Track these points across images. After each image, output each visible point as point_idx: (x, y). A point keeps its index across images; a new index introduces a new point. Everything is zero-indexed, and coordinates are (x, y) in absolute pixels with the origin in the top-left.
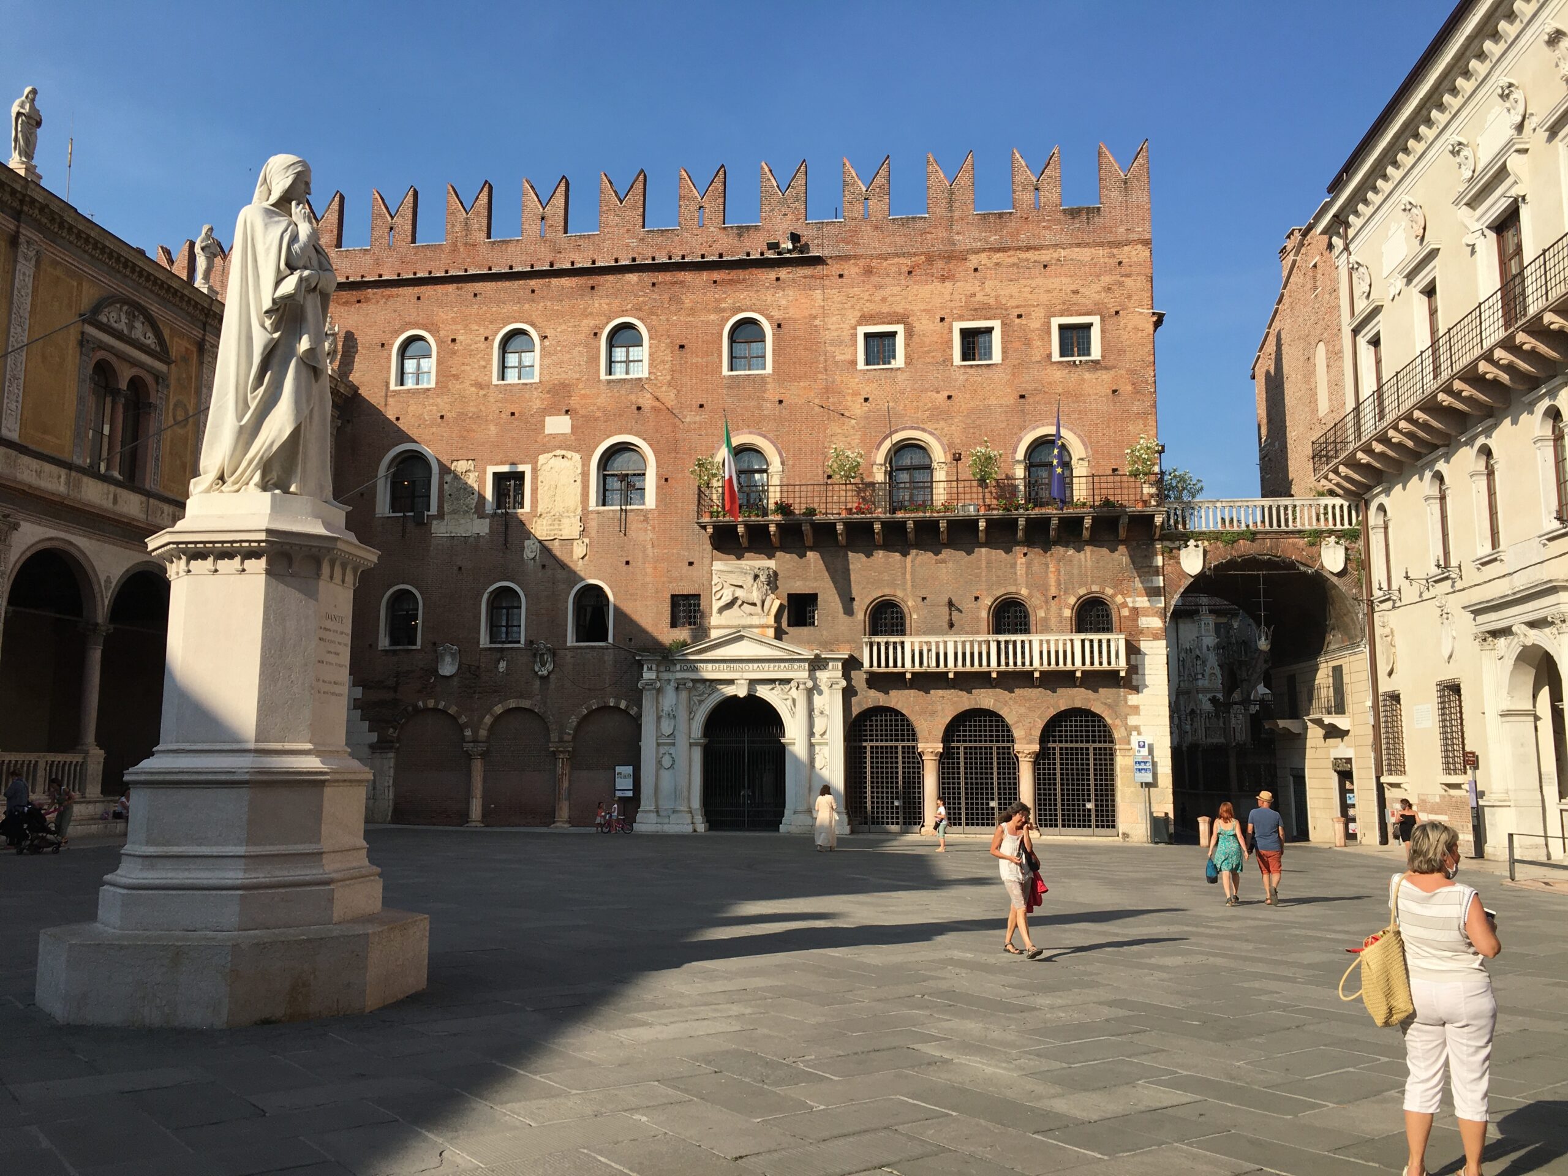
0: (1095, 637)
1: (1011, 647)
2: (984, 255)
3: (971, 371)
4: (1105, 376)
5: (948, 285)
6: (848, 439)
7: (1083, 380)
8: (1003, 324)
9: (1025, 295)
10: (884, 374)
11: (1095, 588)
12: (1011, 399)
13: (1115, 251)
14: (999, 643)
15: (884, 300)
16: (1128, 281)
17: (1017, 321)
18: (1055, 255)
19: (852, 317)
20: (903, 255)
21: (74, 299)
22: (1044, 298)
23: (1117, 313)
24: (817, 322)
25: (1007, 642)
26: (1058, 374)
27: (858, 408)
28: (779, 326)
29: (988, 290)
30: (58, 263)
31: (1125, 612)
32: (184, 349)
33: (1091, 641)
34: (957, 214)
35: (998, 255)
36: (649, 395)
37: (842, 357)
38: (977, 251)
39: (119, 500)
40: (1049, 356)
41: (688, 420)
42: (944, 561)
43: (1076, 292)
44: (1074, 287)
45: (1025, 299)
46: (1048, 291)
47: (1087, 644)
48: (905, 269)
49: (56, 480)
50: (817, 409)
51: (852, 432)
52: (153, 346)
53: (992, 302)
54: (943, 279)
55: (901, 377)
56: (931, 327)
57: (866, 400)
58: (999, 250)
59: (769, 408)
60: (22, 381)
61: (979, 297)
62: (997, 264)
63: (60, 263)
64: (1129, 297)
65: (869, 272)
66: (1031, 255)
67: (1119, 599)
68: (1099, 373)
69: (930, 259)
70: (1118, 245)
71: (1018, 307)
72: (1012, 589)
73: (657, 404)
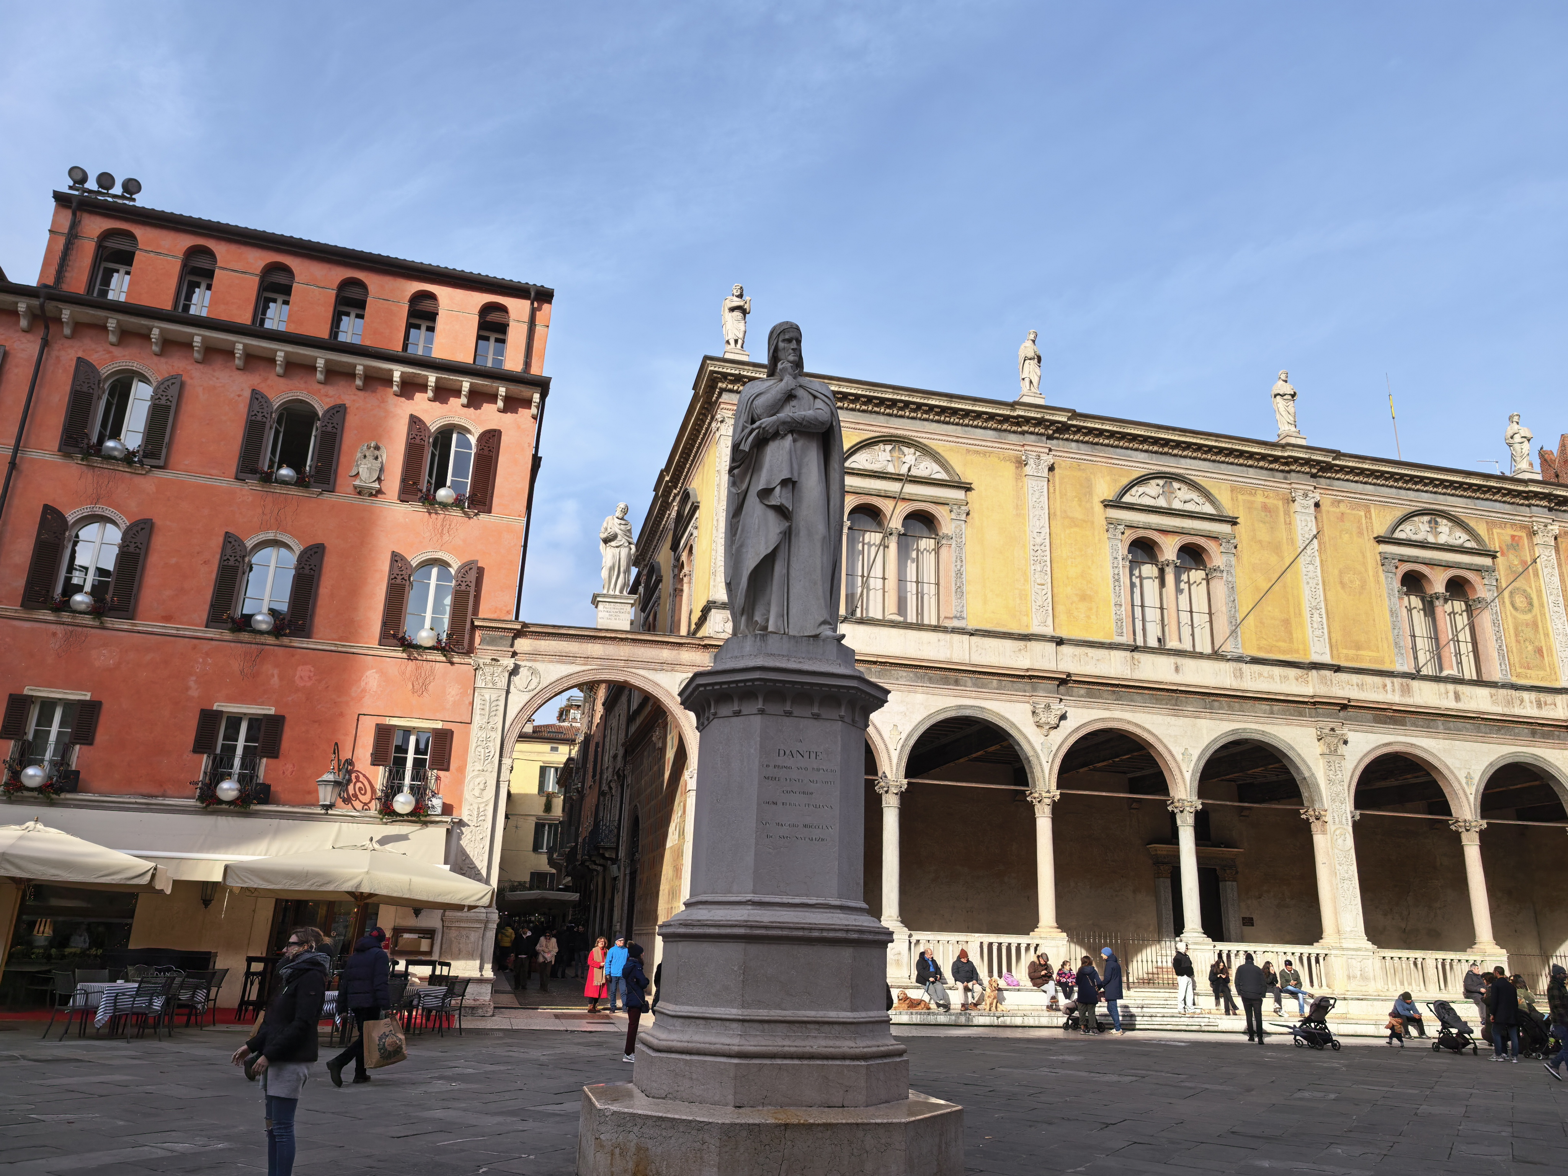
21: (1364, 526)
30: (1339, 502)
32: (1508, 539)
39: (1462, 696)
49: (1381, 690)
52: (1468, 545)
60: (1323, 611)
63: (1342, 501)
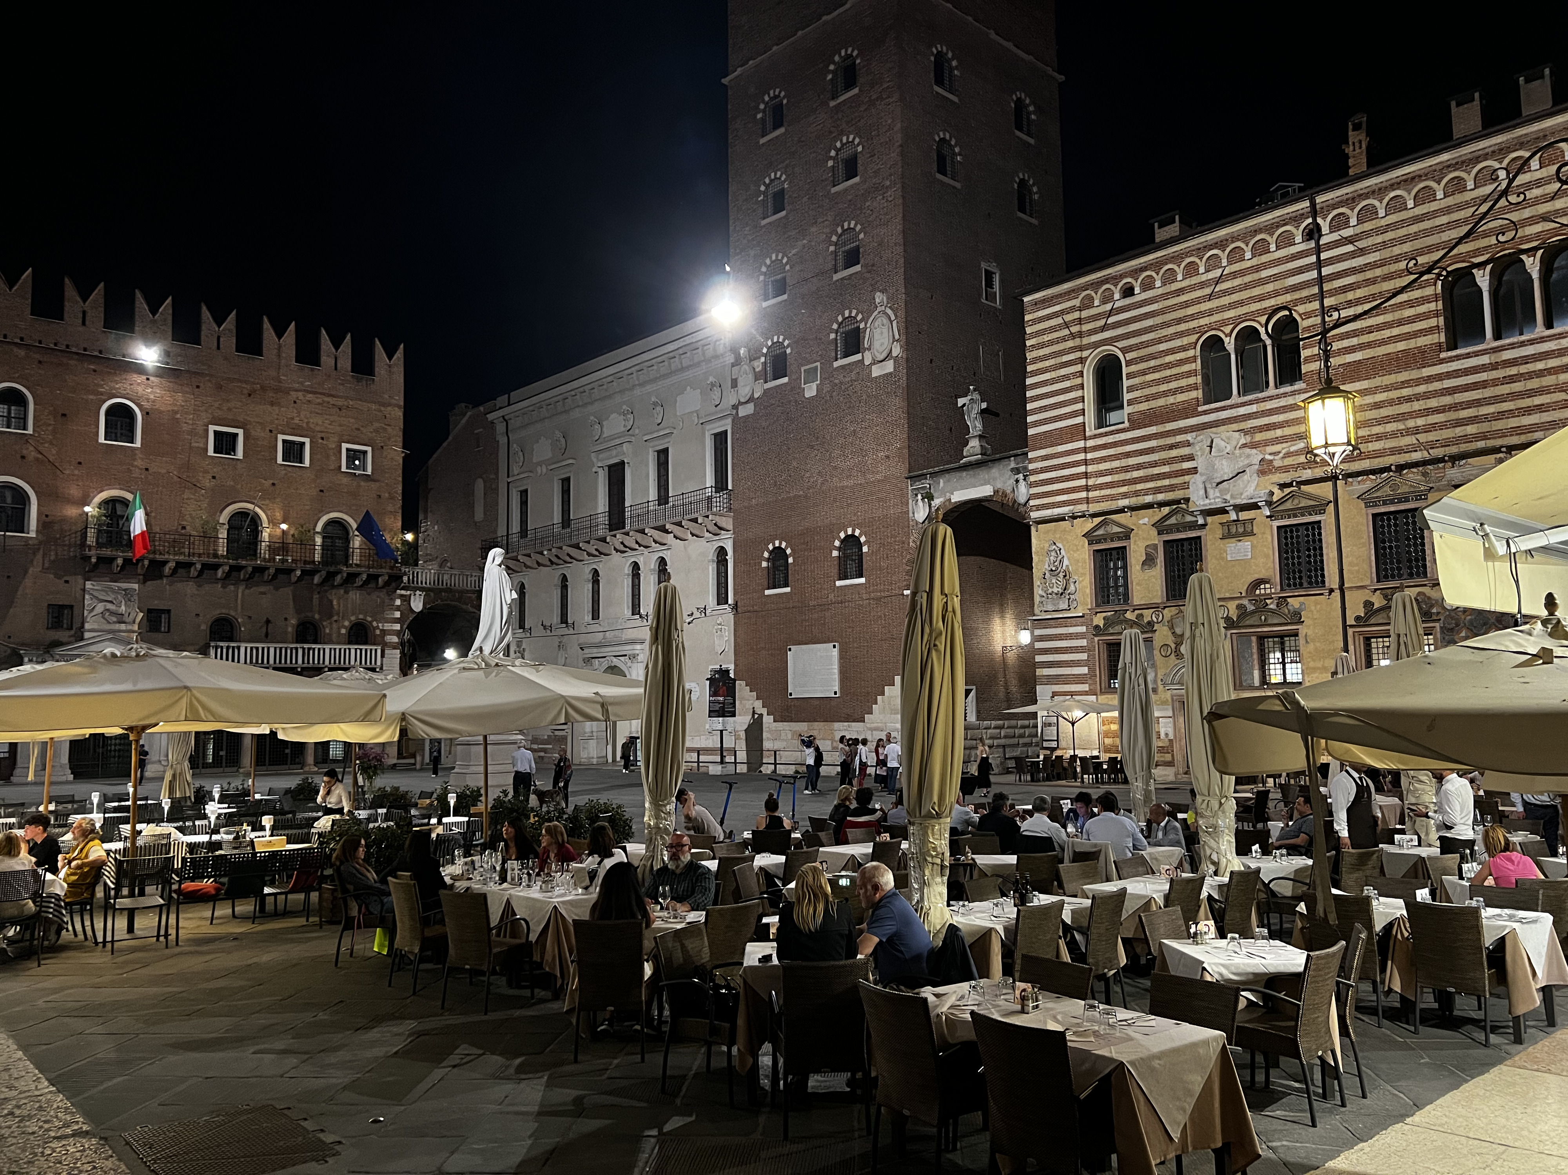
0: (363, 647)
1: (311, 652)
2: (300, 393)
3: (289, 469)
4: (373, 485)
5: (276, 408)
6: (199, 503)
7: (360, 486)
8: (311, 442)
9: (326, 425)
10: (226, 461)
11: (361, 616)
12: (314, 492)
13: (382, 409)
14: (304, 649)
15: (229, 409)
16: (389, 428)
17: (320, 441)
18: (346, 403)
19: (205, 417)
20: (246, 382)
22: (338, 429)
23: (382, 447)
24: (178, 416)
25: (309, 649)
26: (345, 480)
27: (207, 483)
28: (148, 413)
29: (302, 416)
31: (378, 632)
33: (361, 650)
34: (283, 361)
35: (310, 395)
36: (32, 448)
37: (197, 445)
38: (296, 391)
40: (340, 467)
41: (67, 472)
42: (264, 593)
43: (358, 429)
44: (356, 426)
45: (326, 428)
46: (340, 425)
47: (358, 651)
48: (246, 392)
50: (175, 478)
51: (202, 498)
53: (305, 425)
54: (272, 404)
55: (239, 465)
56: (263, 434)
57: (214, 477)
58: (311, 392)
59: (136, 473)
61: (296, 421)
62: (309, 401)
64: (389, 439)
65: (220, 387)
66: (332, 400)
67: (375, 624)
68: (369, 483)
69: (263, 388)
70: (384, 405)
71: (322, 432)
72: (309, 614)
73: (40, 456)
